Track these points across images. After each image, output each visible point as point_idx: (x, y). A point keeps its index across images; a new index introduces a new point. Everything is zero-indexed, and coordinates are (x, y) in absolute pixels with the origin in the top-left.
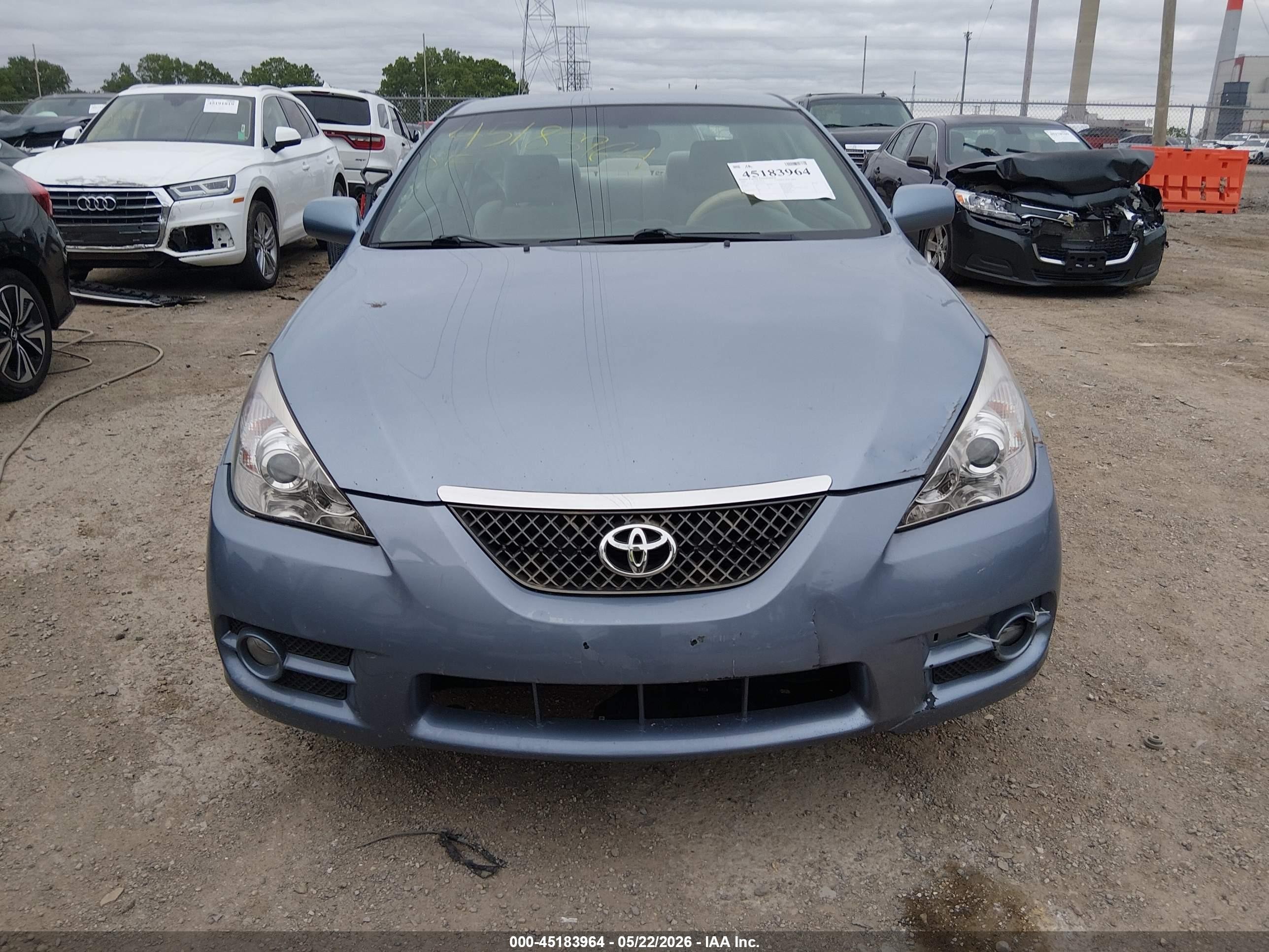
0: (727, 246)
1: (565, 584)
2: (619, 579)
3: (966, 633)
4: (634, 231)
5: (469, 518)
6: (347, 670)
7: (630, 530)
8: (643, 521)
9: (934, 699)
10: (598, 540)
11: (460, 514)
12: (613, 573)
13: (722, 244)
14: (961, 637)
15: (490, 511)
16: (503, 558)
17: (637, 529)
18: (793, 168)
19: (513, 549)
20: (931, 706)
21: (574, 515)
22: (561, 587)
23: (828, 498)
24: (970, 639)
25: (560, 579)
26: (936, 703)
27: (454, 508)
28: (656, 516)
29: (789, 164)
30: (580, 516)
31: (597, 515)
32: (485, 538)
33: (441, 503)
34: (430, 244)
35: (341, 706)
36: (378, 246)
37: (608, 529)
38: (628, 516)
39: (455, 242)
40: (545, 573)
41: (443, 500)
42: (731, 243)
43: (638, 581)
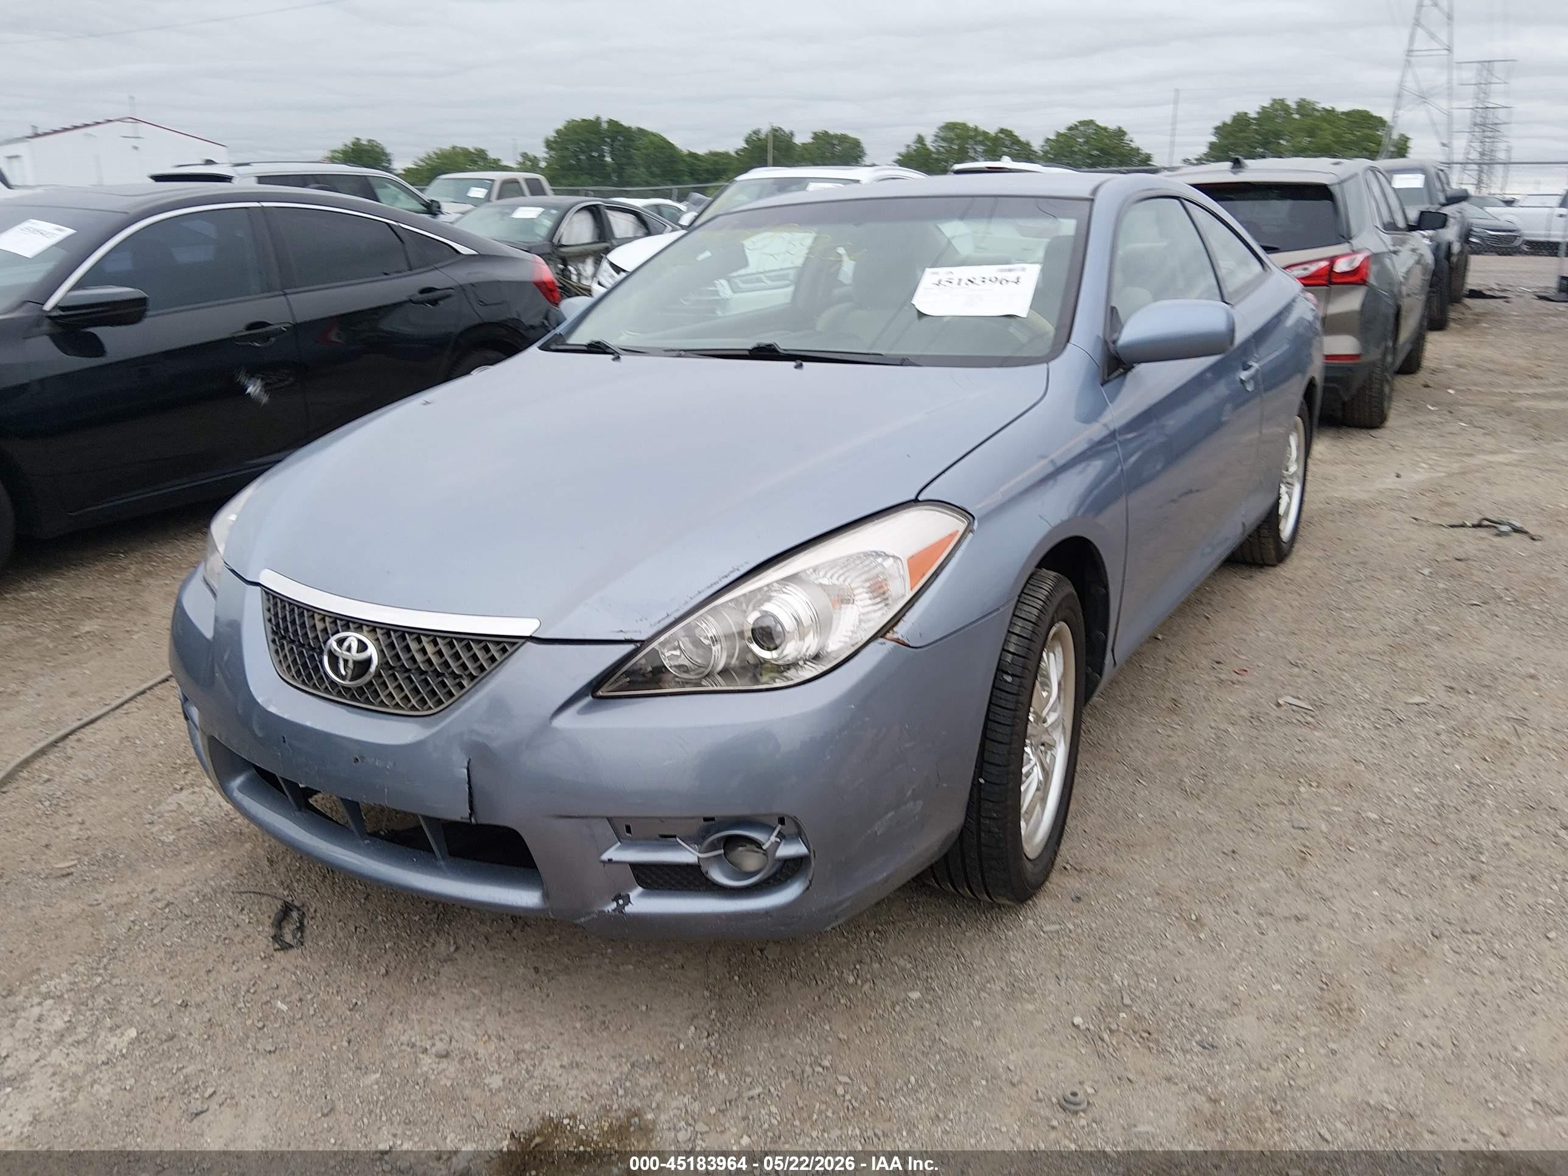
0: (800, 366)
2: (329, 683)
3: (675, 837)
4: (750, 344)
7: (347, 637)
8: (359, 631)
9: (627, 900)
13: (793, 364)
14: (666, 839)
17: (353, 638)
18: (1000, 276)
20: (620, 908)
23: (529, 644)
24: (676, 847)
26: (628, 909)
28: (373, 627)
29: (1002, 271)
31: (334, 617)
38: (351, 623)
42: (804, 364)
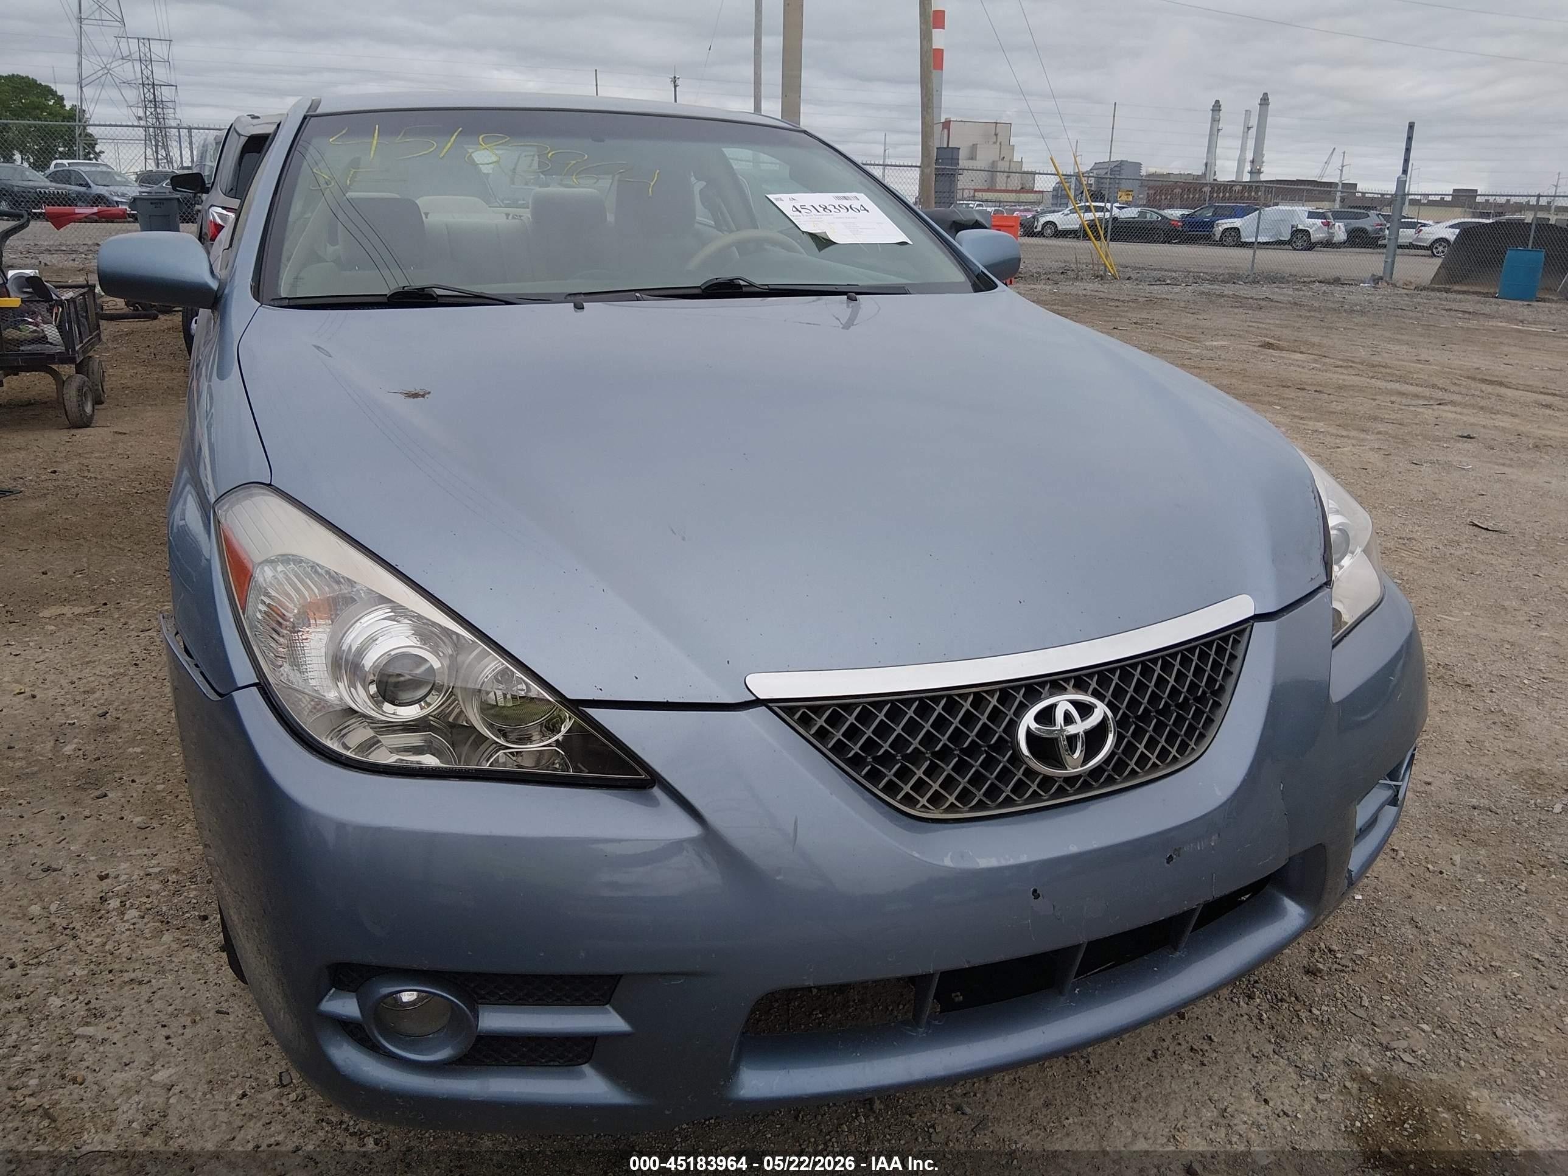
1: (974, 802)
2: (1047, 782)
5: (805, 721)
6: (607, 1012)
7: (1053, 707)
8: (1064, 690)
9: (1351, 873)
10: (1013, 726)
11: (791, 715)
12: (1040, 774)
15: (839, 706)
16: (874, 776)
17: (1063, 703)
18: (847, 204)
19: (887, 760)
21: (969, 694)
22: (966, 809)
23: (1256, 625)
25: (964, 797)
26: (1353, 878)
27: (779, 707)
29: (838, 198)
30: (979, 694)
31: (1001, 690)
32: (839, 749)
33: (758, 702)
34: (385, 300)
35: (581, 1075)
36: (286, 302)
37: (1022, 709)
38: (1042, 685)
39: (431, 296)
40: (942, 792)
41: (761, 697)
43: (1071, 780)
